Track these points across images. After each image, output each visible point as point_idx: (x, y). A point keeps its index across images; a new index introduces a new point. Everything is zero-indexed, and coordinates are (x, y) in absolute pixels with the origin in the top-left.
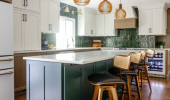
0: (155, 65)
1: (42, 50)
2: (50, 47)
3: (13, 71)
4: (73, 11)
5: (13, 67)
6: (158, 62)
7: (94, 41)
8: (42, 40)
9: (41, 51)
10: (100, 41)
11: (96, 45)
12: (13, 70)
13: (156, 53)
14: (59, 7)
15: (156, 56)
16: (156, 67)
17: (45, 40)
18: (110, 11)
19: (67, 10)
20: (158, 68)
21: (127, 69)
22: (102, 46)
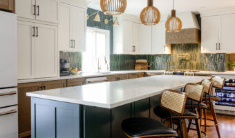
0: (225, 96)
1: (61, 76)
2: (73, 72)
3: (17, 110)
4: (106, 20)
5: (17, 103)
6: (230, 93)
7: (137, 61)
8: (61, 62)
9: (59, 78)
10: (145, 61)
11: (140, 67)
12: (16, 108)
13: (228, 80)
14: (86, 15)
15: (228, 84)
16: (227, 99)
17: (65, 62)
18: (157, 22)
19: (97, 19)
20: (230, 101)
21: (180, 112)
22: (149, 69)
